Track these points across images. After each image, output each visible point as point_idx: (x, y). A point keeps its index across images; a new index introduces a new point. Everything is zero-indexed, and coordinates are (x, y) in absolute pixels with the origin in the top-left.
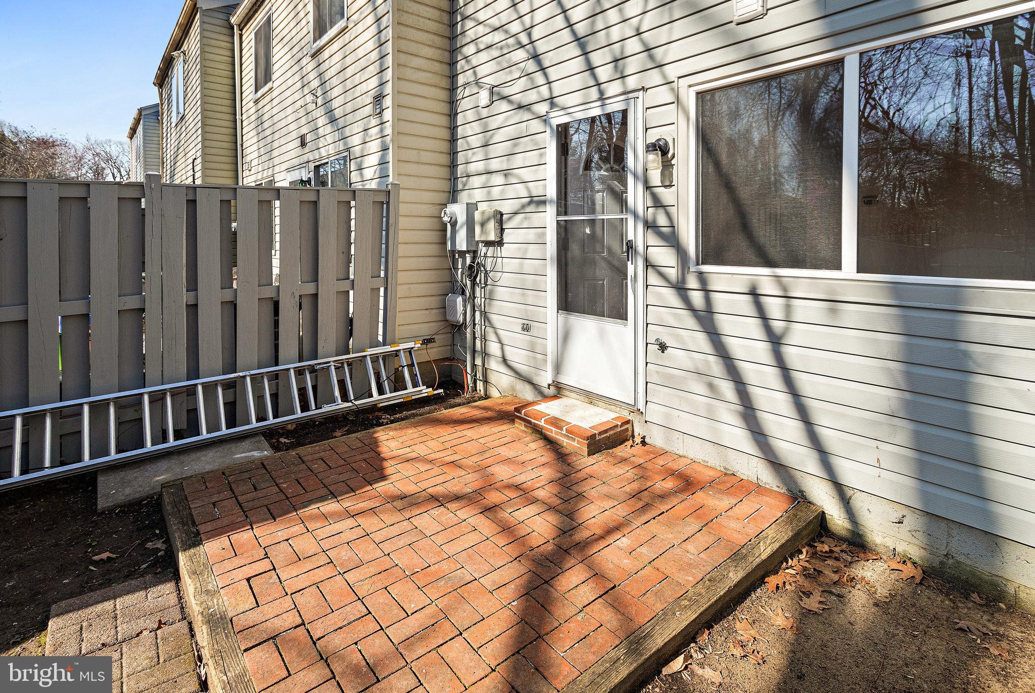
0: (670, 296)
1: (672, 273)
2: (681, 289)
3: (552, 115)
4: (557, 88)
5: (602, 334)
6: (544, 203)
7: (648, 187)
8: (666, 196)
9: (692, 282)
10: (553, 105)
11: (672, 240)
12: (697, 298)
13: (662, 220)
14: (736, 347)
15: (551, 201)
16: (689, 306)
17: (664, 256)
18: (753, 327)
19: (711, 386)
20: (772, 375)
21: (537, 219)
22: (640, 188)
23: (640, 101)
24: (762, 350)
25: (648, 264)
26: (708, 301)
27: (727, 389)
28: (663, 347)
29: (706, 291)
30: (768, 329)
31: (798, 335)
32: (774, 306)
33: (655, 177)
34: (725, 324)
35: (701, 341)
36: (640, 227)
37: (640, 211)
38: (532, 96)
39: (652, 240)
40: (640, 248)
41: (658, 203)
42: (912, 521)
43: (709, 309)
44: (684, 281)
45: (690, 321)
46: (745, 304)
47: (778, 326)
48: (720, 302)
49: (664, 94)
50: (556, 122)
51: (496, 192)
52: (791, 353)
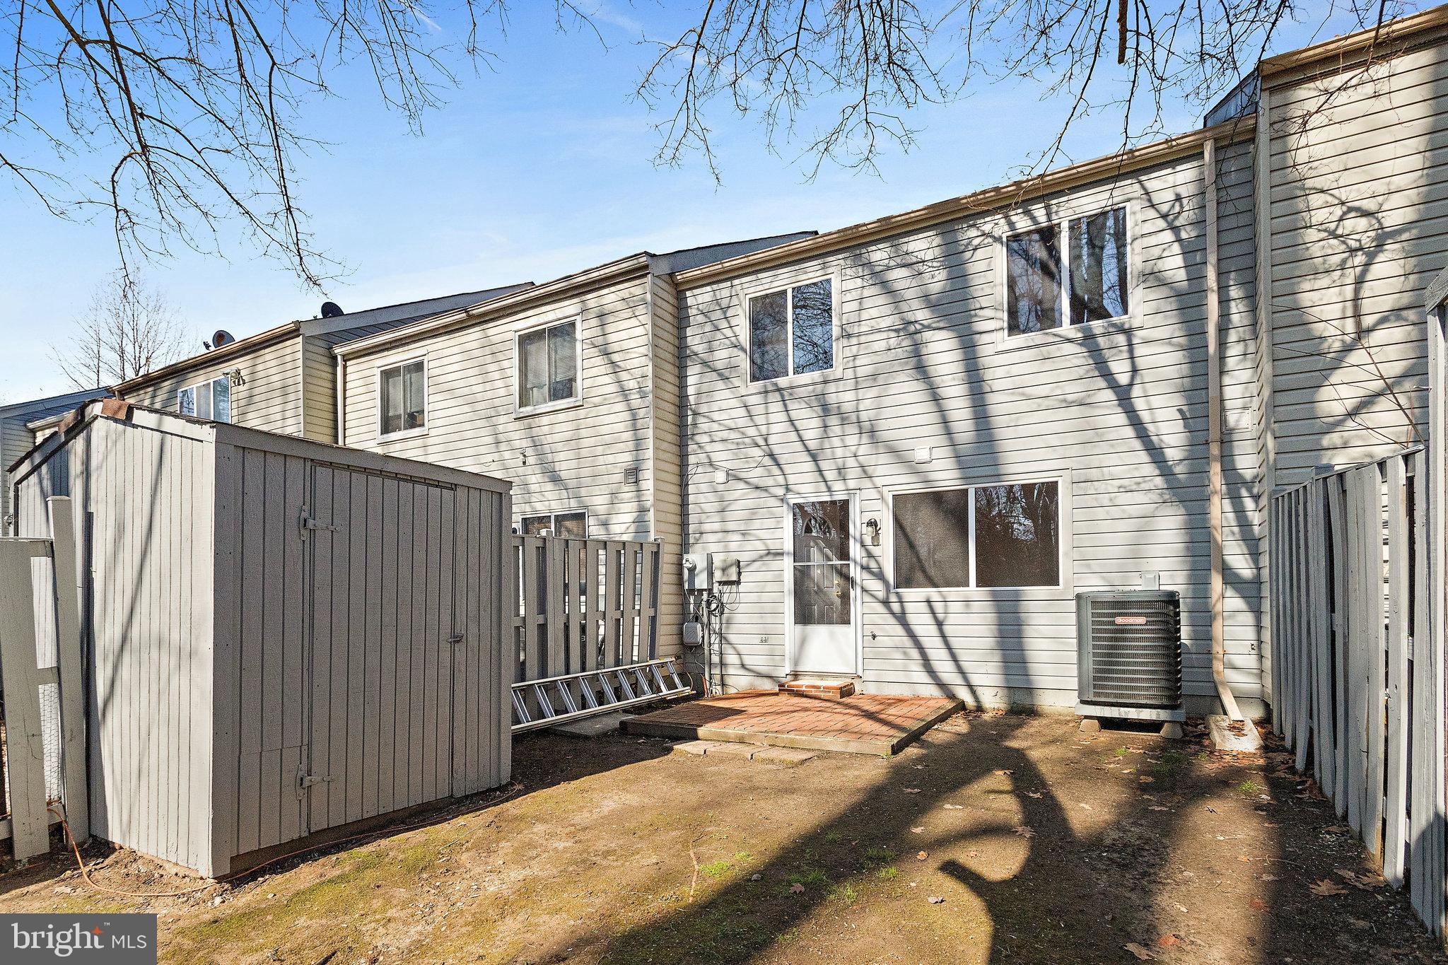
0: (880, 608)
1: (881, 595)
2: (886, 603)
3: (788, 496)
4: (791, 479)
5: (832, 635)
6: (782, 554)
7: (863, 545)
8: (875, 551)
9: (893, 598)
10: (788, 490)
11: (880, 576)
12: (896, 607)
13: (873, 565)
14: (918, 630)
15: (788, 553)
16: (893, 613)
17: (875, 586)
18: (928, 619)
19: (905, 653)
20: (938, 642)
21: (775, 564)
22: (858, 546)
23: (858, 495)
24: (933, 630)
25: (864, 590)
26: (903, 608)
27: (915, 653)
28: (874, 637)
29: (901, 602)
30: (936, 618)
31: (951, 619)
32: (939, 607)
33: (868, 541)
34: (911, 619)
35: (899, 630)
36: (858, 569)
37: (858, 559)
38: (770, 482)
39: (866, 575)
40: (858, 581)
41: (870, 555)
42: (1001, 692)
43: (903, 613)
44: (888, 597)
45: (891, 620)
46: (923, 607)
47: (940, 616)
48: (909, 607)
49: (873, 494)
50: (792, 502)
51: (733, 546)
52: (948, 630)
